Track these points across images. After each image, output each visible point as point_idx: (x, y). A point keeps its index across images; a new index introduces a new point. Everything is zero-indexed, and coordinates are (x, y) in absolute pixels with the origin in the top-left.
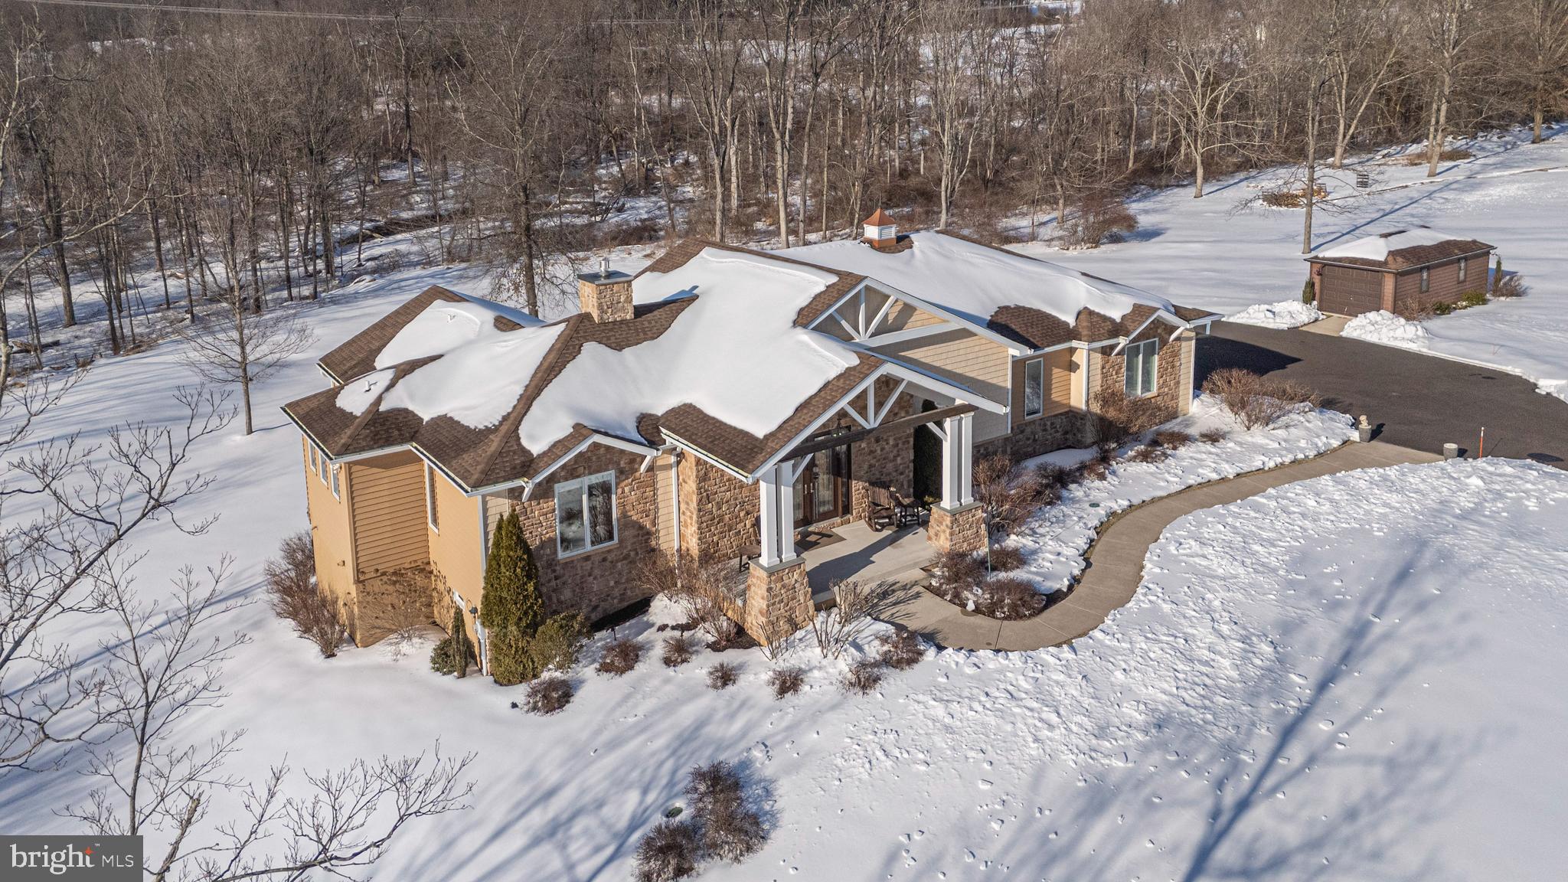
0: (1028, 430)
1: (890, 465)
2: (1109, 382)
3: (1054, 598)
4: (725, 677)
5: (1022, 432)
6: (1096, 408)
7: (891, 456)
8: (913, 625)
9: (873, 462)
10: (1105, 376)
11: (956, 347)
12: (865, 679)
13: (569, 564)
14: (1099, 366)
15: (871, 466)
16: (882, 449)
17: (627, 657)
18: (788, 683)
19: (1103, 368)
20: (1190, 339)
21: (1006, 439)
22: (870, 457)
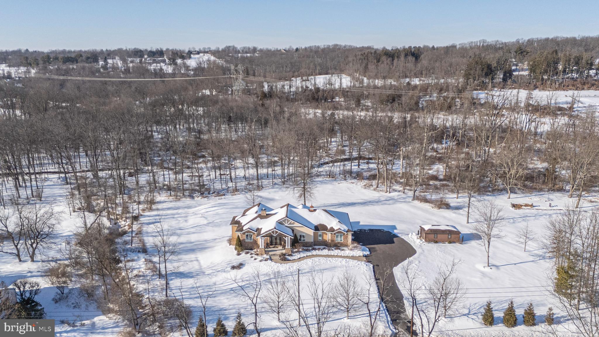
2: (333, 239)
3: (289, 260)
4: (252, 257)
5: (318, 242)
6: (330, 241)
8: (272, 258)
11: (301, 228)
12: (261, 261)
13: (247, 242)
14: (330, 236)
17: (247, 253)
18: (255, 259)
20: (350, 235)
21: (312, 242)
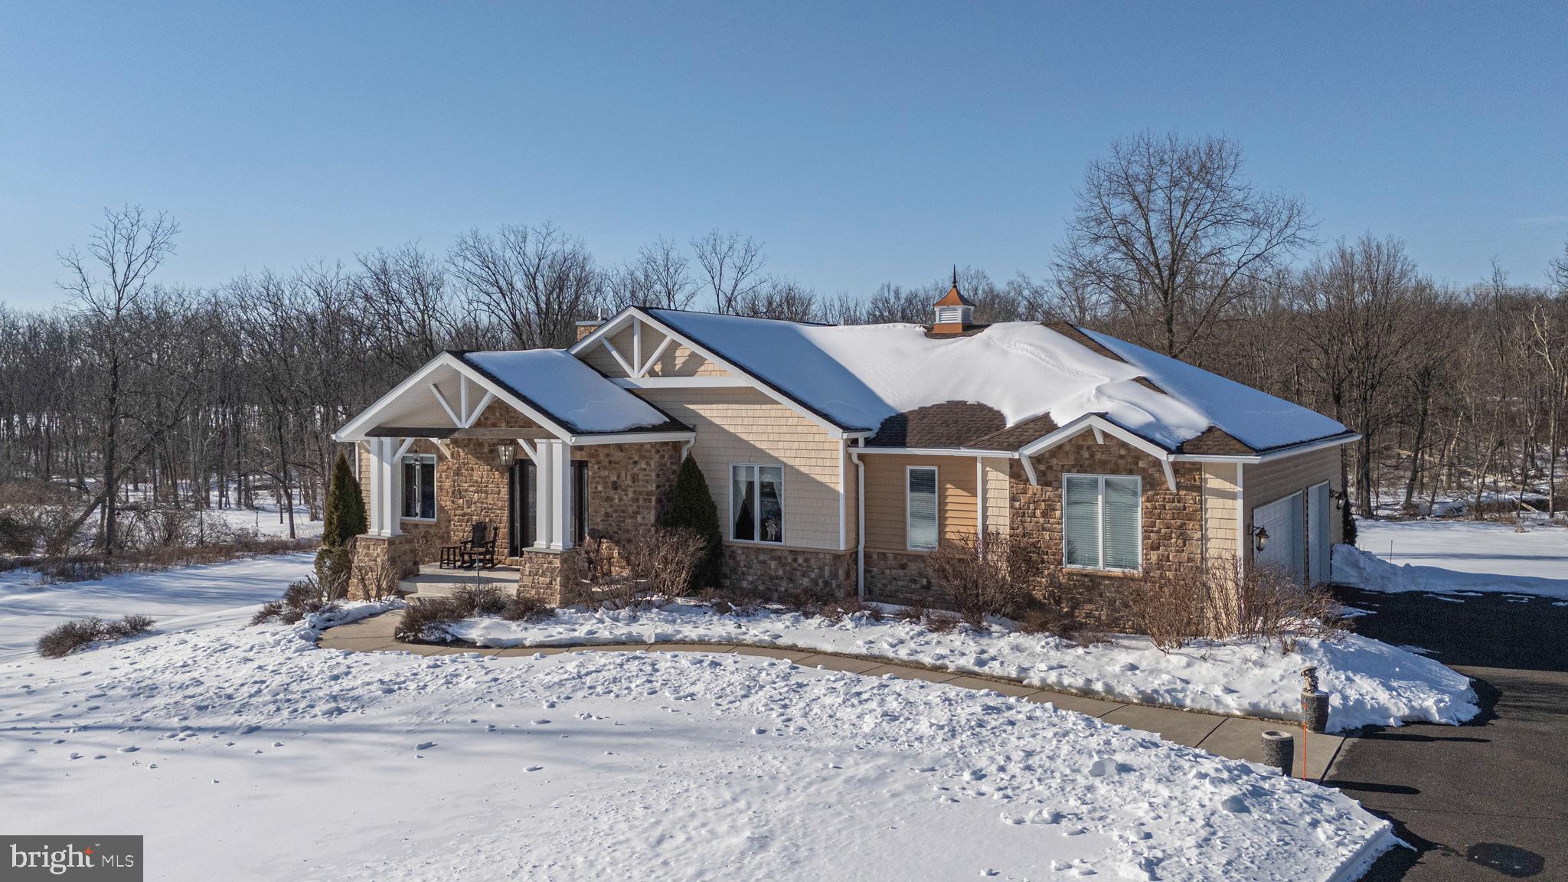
0: (913, 567)
1: (629, 521)
2: (1029, 527)
5: (903, 567)
6: (1000, 561)
7: (630, 510)
9: (610, 510)
10: (1018, 514)
11: (751, 413)
14: (1007, 494)
15: (607, 515)
16: (620, 499)
19: (1013, 499)
20: (1233, 496)
22: (607, 505)
